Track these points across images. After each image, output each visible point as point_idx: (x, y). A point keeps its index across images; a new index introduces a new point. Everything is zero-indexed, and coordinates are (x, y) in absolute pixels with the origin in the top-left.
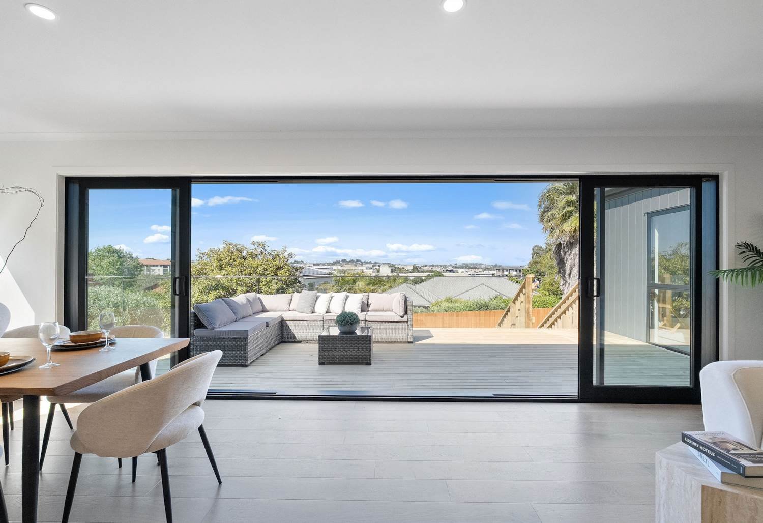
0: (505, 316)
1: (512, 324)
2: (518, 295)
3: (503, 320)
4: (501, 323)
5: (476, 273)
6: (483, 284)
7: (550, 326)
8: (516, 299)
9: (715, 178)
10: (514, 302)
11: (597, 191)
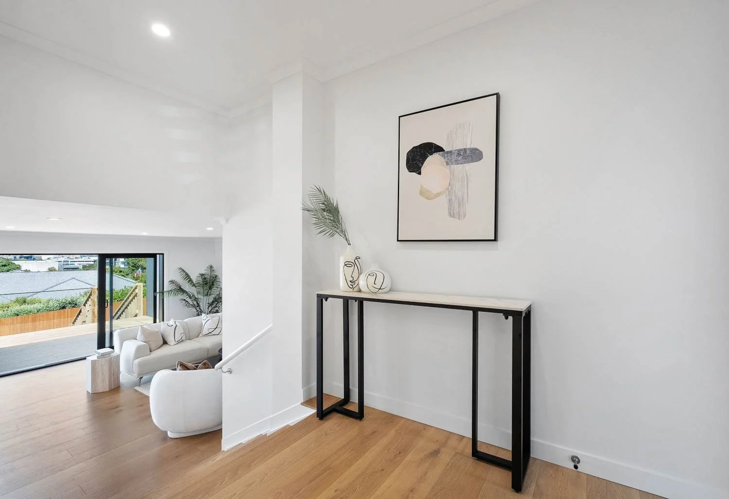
0: (78, 316)
1: (83, 322)
2: (87, 300)
3: (76, 319)
4: (75, 321)
5: (70, 260)
6: (74, 278)
7: (118, 318)
8: (86, 302)
9: (163, 254)
10: (84, 305)
11: (108, 261)
